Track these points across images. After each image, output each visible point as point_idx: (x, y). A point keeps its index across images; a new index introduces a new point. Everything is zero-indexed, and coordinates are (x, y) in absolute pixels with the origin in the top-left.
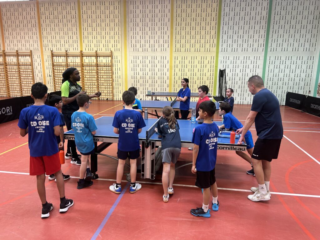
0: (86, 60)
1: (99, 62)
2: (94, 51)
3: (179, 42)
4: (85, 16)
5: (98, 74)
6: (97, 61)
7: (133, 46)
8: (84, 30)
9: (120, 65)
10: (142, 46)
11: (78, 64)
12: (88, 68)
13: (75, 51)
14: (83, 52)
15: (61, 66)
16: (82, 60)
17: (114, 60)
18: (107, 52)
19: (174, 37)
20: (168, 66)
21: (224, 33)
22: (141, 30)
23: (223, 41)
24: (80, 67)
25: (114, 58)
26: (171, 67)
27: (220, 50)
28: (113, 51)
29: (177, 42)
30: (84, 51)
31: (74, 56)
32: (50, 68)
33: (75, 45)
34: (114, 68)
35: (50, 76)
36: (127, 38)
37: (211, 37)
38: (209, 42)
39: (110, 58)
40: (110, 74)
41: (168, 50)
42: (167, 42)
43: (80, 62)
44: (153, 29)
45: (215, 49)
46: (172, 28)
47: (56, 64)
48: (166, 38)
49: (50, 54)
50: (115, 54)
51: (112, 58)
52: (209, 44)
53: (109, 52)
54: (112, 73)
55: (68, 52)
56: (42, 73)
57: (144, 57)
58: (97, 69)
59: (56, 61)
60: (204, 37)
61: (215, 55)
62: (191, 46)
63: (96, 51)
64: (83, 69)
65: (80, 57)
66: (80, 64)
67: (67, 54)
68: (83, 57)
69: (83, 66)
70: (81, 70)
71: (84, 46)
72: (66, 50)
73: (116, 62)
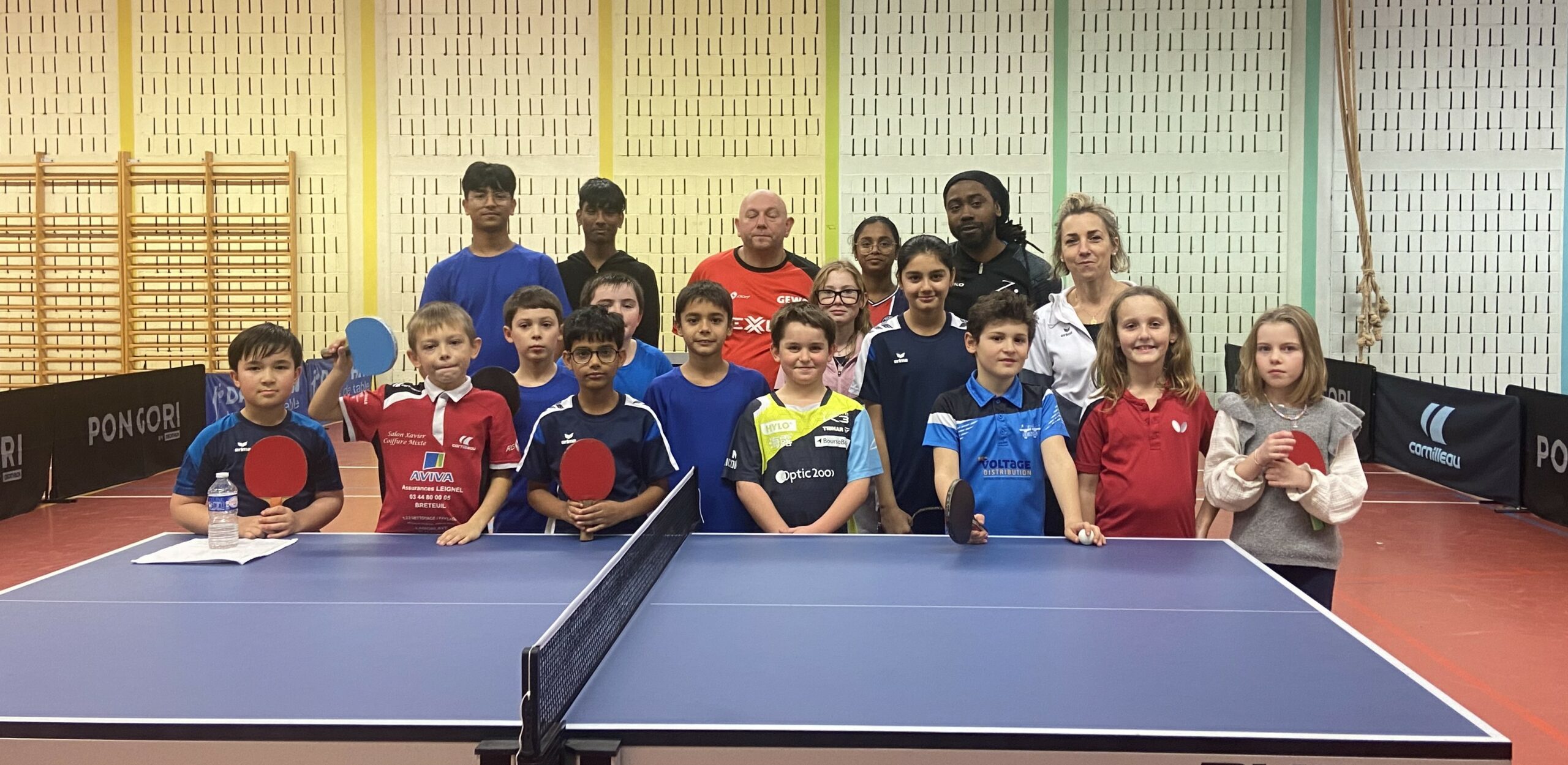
0: (152, 203)
1: (222, 208)
2: (198, 156)
3: (645, 110)
5: (212, 276)
6: (212, 204)
7: (406, 129)
8: (148, 46)
9: (336, 227)
10: (454, 130)
11: (107, 221)
12: (157, 243)
13: (88, 156)
14: (133, 161)
17: (304, 201)
18: (269, 158)
19: (619, 89)
21: (858, 69)
22: (452, 50)
23: (858, 109)
24: (116, 236)
25: (305, 188)
27: (845, 147)
28: (303, 152)
29: (633, 110)
30: (140, 154)
31: (84, 180)
33: (93, 126)
34: (304, 241)
36: (379, 92)
37: (800, 90)
38: (787, 110)
39: (283, 191)
40: (283, 272)
41: (591, 147)
42: (583, 109)
43: (115, 210)
44: (512, 49)
45: (818, 143)
48: (577, 89)
50: (312, 170)
51: (296, 191)
52: (789, 120)
53: (282, 157)
54: (295, 265)
55: (47, 159)
58: (212, 245)
60: (764, 90)
61: (824, 174)
62: (705, 130)
63: (209, 155)
64: (129, 245)
65: (115, 184)
66: (115, 221)
67: (41, 169)
68: (133, 184)
69: (134, 235)
70: (121, 255)
71: (142, 128)
72: (40, 148)
73: (317, 207)
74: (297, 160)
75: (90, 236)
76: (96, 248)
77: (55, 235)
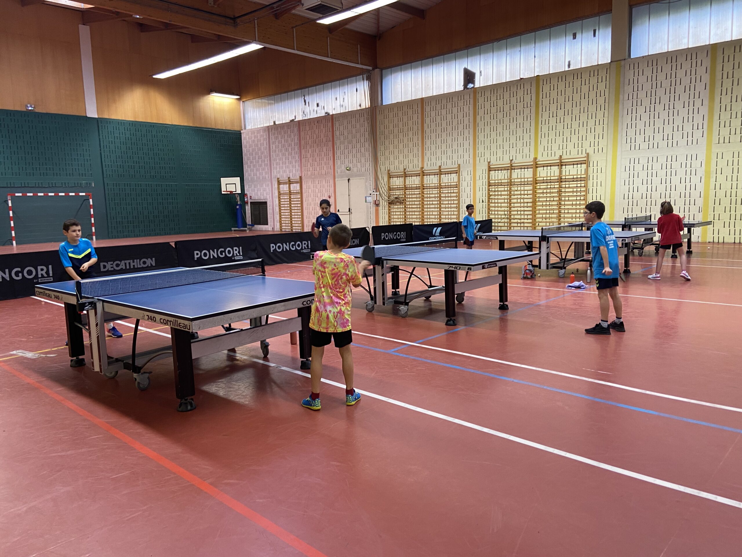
0: (543, 173)
1: (564, 174)
2: (557, 157)
3: (728, 125)
4: (546, 101)
5: (560, 196)
6: (561, 172)
7: (629, 141)
8: (543, 123)
9: (601, 177)
10: (647, 140)
11: (529, 180)
12: (543, 186)
13: (525, 160)
14: (537, 160)
15: (501, 185)
16: (535, 173)
17: (591, 169)
18: (580, 155)
19: (716, 117)
20: (701, 172)
22: (648, 110)
24: (531, 184)
25: (591, 165)
26: (708, 173)
28: (591, 153)
29: (722, 125)
30: (539, 158)
31: (523, 167)
32: (484, 190)
33: (526, 150)
34: (590, 183)
35: (483, 202)
36: (620, 129)
39: (584, 166)
40: (583, 194)
41: (703, 142)
42: (700, 127)
43: (532, 176)
44: (671, 107)
46: (712, 99)
47: (494, 182)
48: (698, 119)
49: (487, 168)
50: (593, 159)
51: (588, 166)
53: (584, 155)
54: (587, 191)
55: (513, 161)
56: (472, 198)
57: (650, 159)
58: (560, 186)
59: (493, 178)
63: (561, 156)
64: (535, 187)
65: (532, 168)
66: (531, 179)
67: (511, 166)
68: (537, 167)
69: (537, 183)
70: (533, 190)
71: (540, 149)
72: (511, 159)
73: (595, 171)
74: (589, 155)
75: (524, 184)
76: (526, 188)
77: (514, 185)
